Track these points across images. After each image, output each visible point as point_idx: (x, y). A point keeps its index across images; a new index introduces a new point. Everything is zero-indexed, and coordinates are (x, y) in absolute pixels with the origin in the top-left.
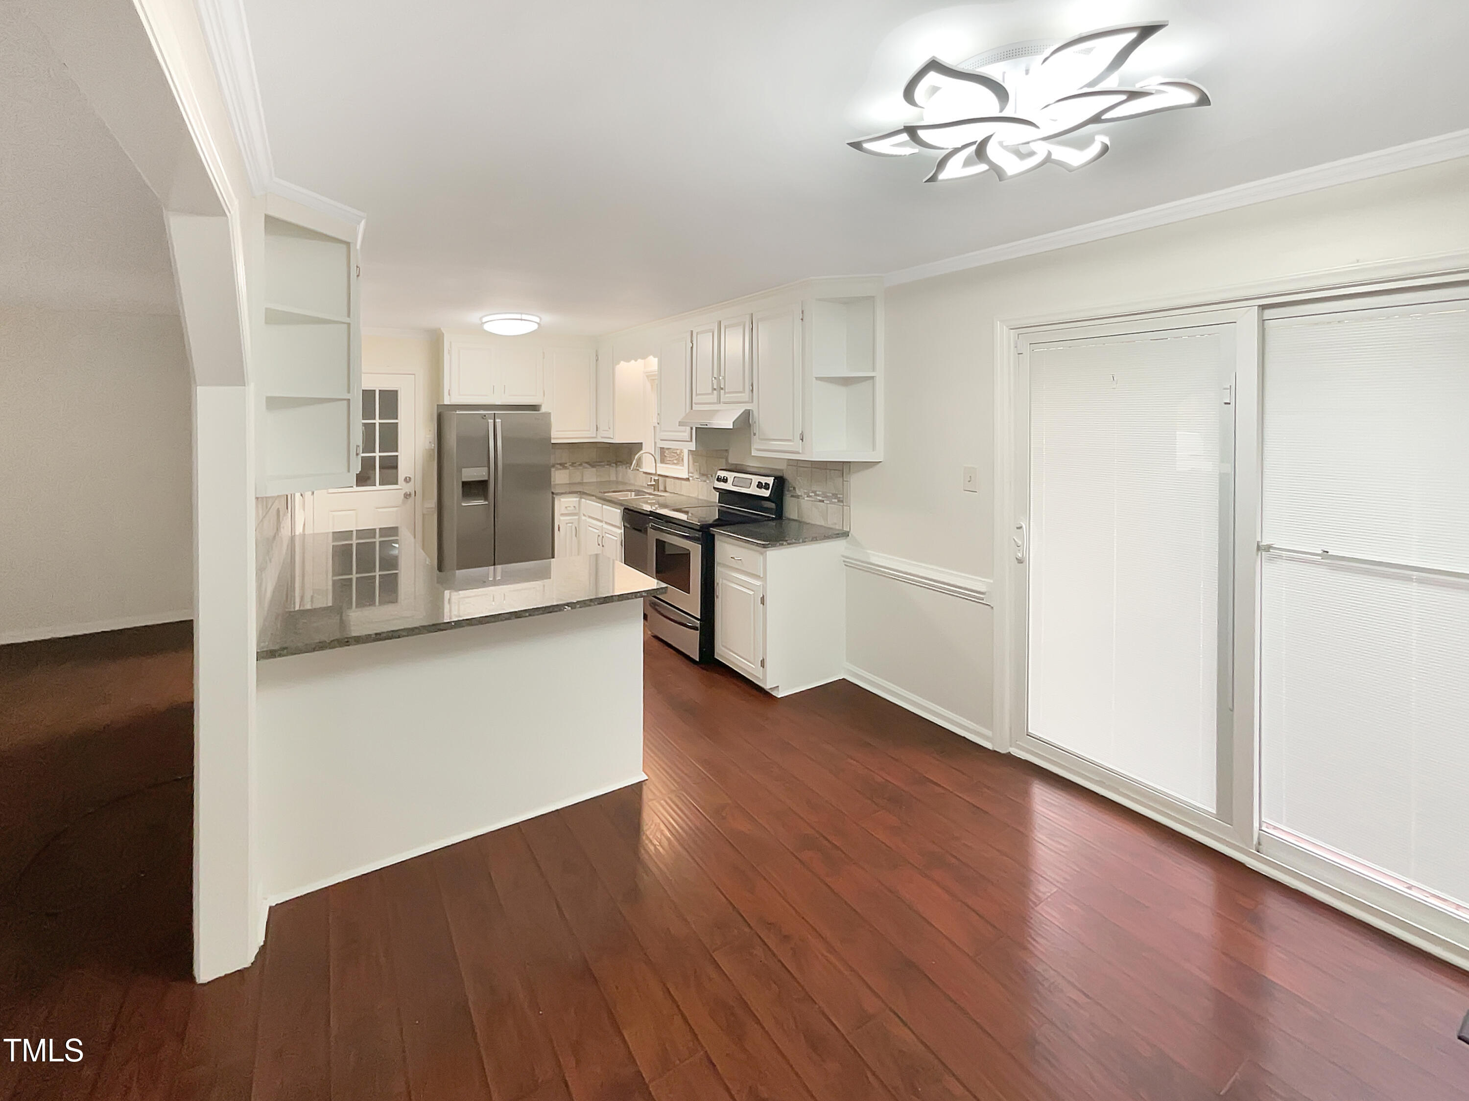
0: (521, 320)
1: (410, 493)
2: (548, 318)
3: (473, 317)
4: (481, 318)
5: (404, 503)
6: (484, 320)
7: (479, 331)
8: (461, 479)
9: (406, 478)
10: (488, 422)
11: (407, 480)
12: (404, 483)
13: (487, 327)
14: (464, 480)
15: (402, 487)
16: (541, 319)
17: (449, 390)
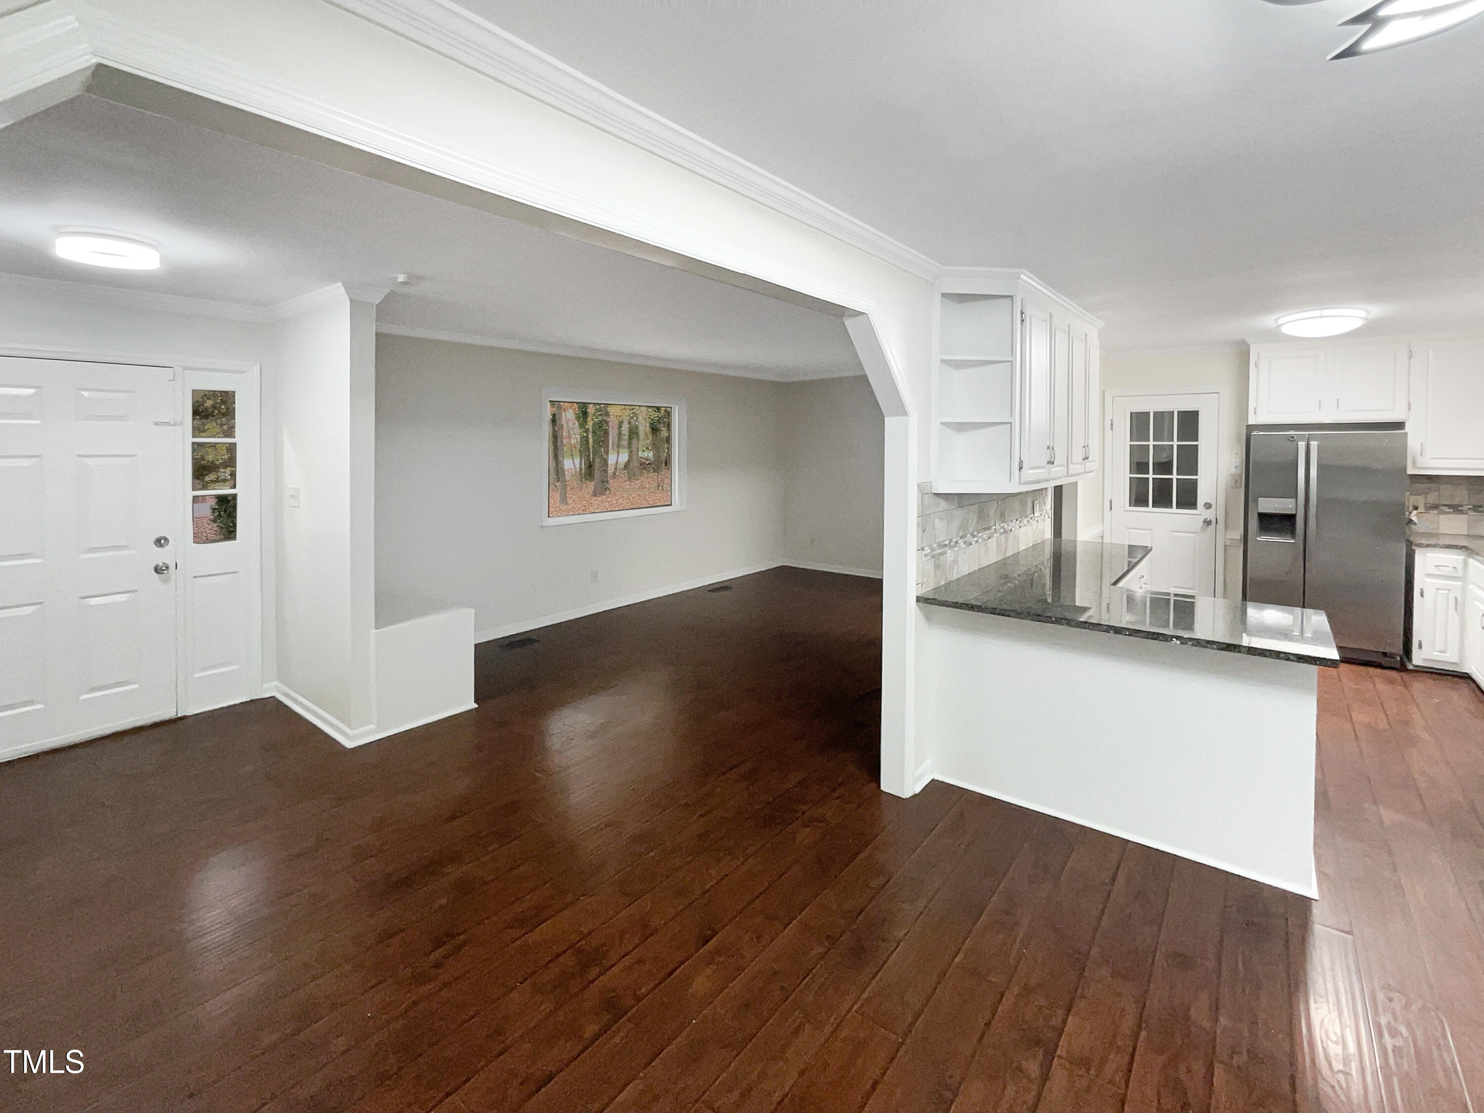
0: (1321, 317)
1: (1210, 520)
2: (1376, 310)
3: (1269, 321)
4: (1276, 321)
5: (1203, 530)
6: (1280, 322)
7: (1275, 337)
8: (1257, 509)
9: (1206, 504)
10: (1298, 444)
11: (1208, 506)
12: (1204, 509)
13: (1287, 330)
14: (1260, 511)
15: (1200, 513)
16: (1368, 312)
17: (1255, 409)
